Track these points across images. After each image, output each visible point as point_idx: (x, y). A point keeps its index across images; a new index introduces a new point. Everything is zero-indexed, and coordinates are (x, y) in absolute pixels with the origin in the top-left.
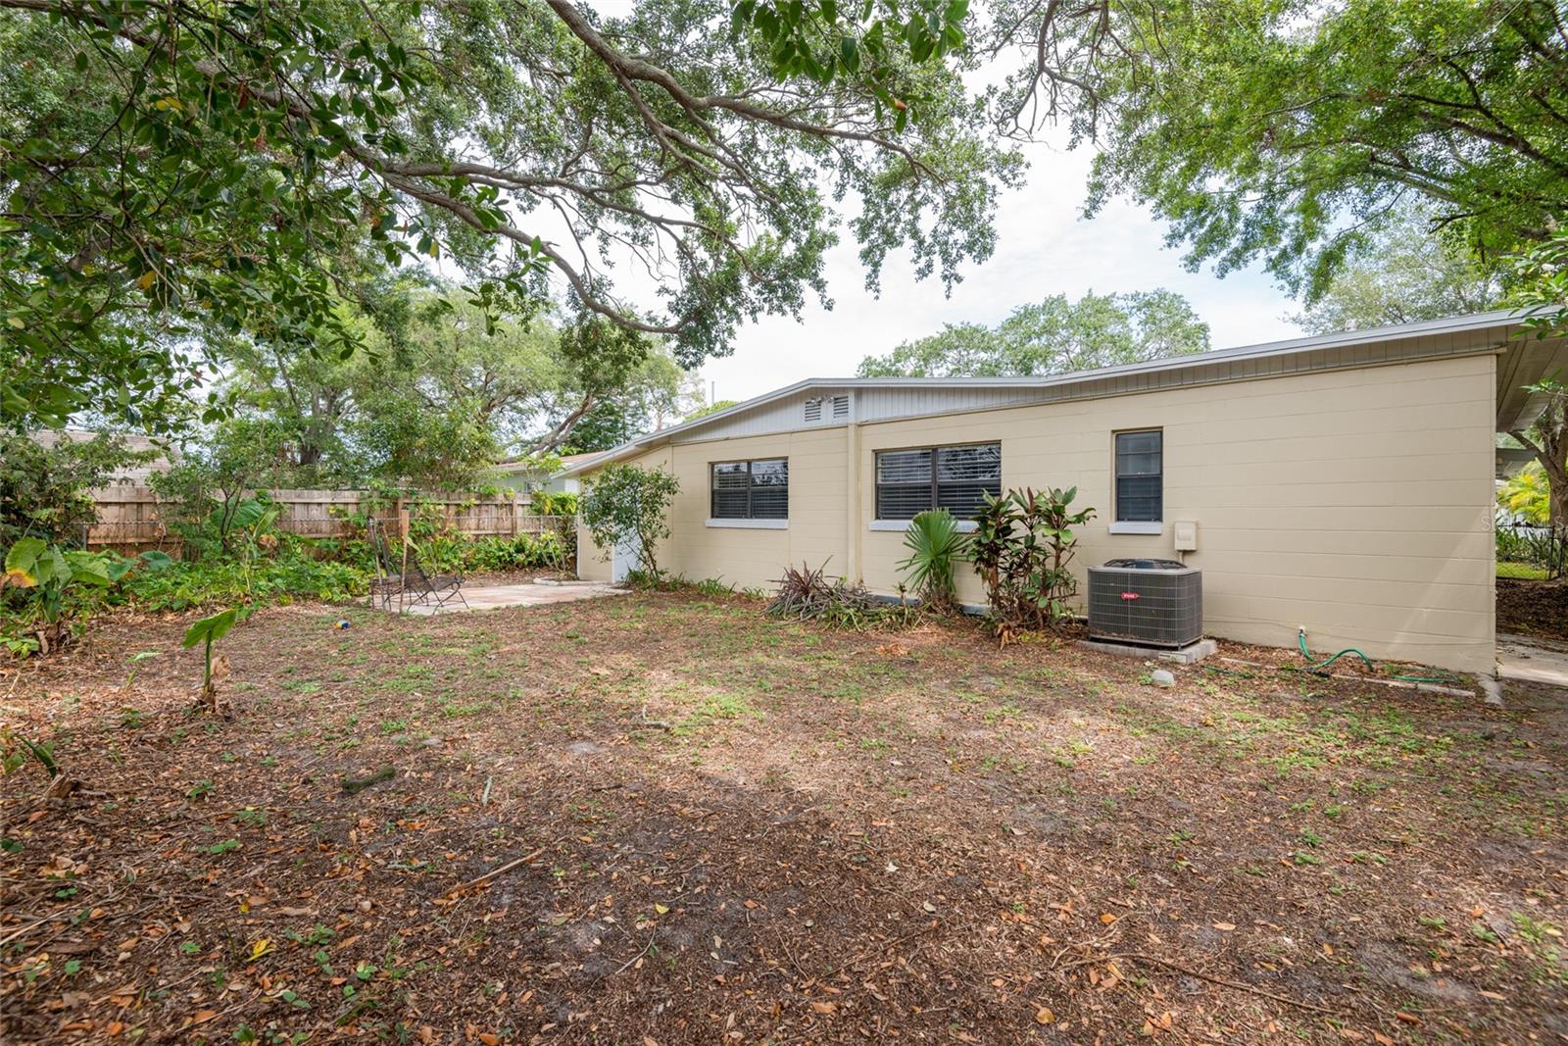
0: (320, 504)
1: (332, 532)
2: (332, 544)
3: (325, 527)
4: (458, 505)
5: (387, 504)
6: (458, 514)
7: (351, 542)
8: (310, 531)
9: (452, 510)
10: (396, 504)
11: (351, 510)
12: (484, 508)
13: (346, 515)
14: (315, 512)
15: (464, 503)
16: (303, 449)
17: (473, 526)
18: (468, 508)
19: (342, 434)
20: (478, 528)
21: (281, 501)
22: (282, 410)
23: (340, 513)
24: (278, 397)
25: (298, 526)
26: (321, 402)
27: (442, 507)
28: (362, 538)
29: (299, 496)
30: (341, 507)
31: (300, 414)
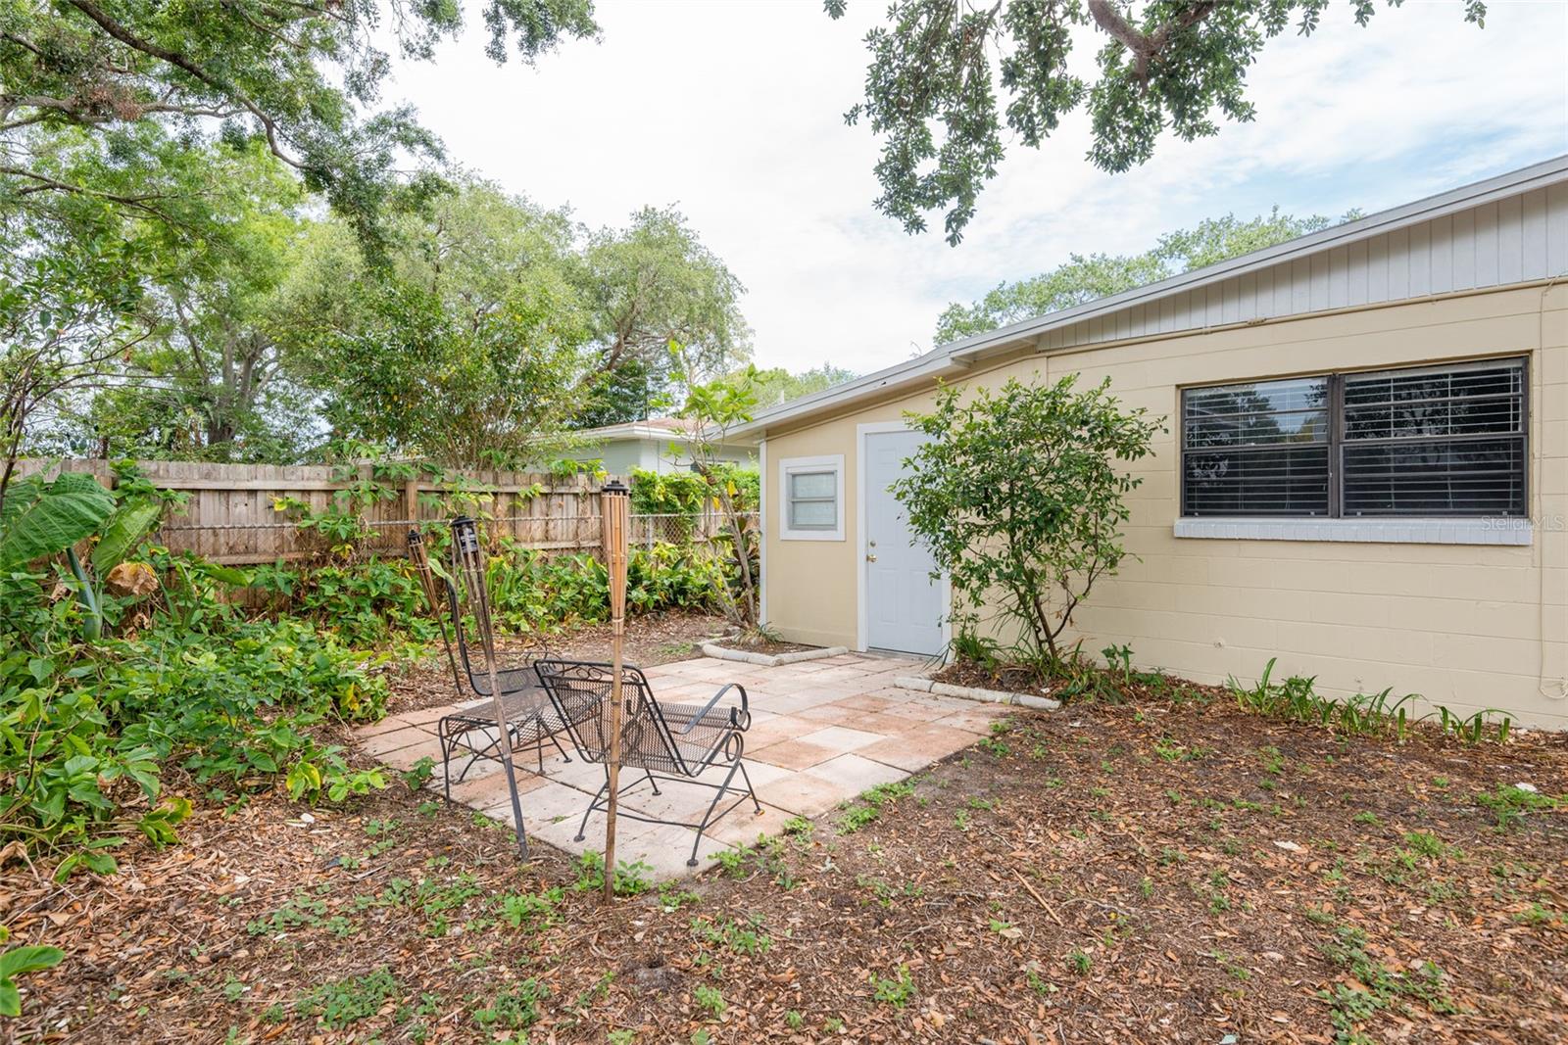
0: (252, 492)
1: (279, 550)
2: (280, 577)
3: (267, 542)
4: (513, 495)
5: (388, 493)
6: (513, 510)
7: (319, 572)
8: (232, 550)
9: (504, 503)
10: (403, 492)
11: (316, 503)
12: (556, 500)
13: (306, 515)
14: (241, 508)
15: (523, 491)
16: (210, 427)
17: (539, 534)
18: (529, 500)
19: (262, 409)
20: (547, 539)
21: (169, 485)
22: (181, 373)
23: (296, 512)
24: (178, 358)
25: (207, 537)
26: (235, 366)
27: (490, 499)
28: (340, 561)
29: (207, 476)
30: (296, 499)
31: (206, 381)
